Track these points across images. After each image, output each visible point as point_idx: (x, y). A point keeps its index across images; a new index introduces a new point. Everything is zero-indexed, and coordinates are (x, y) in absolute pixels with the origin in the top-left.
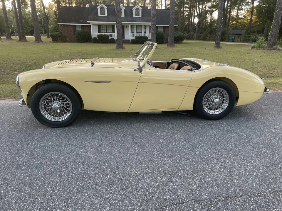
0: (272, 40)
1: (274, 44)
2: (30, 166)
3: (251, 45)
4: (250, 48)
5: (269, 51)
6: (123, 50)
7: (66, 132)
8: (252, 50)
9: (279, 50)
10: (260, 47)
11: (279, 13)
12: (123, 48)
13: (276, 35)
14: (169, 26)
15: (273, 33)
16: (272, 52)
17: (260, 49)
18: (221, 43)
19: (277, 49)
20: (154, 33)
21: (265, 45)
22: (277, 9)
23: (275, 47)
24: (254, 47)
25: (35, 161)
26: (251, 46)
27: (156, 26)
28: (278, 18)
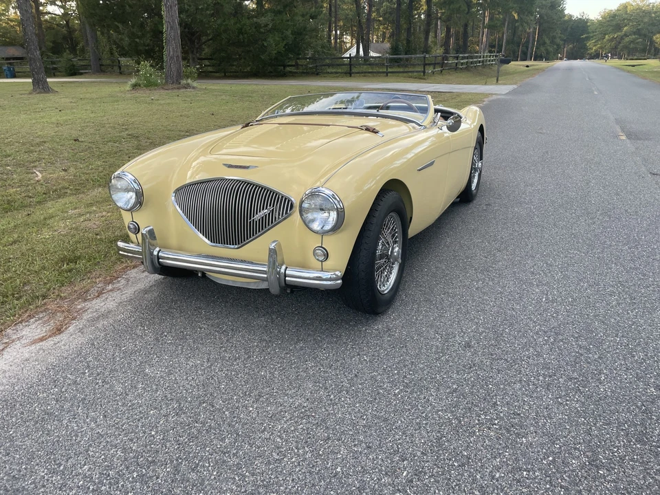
0: (174, 68)
1: (180, 76)
4: (128, 87)
5: (177, 92)
8: (133, 92)
9: (194, 88)
10: (150, 85)
11: (173, 9)
13: (178, 56)
15: (171, 53)
17: (155, 89)
18: (48, 80)
19: (187, 86)
24: (135, 86)
26: (130, 83)
28: (173, 21)
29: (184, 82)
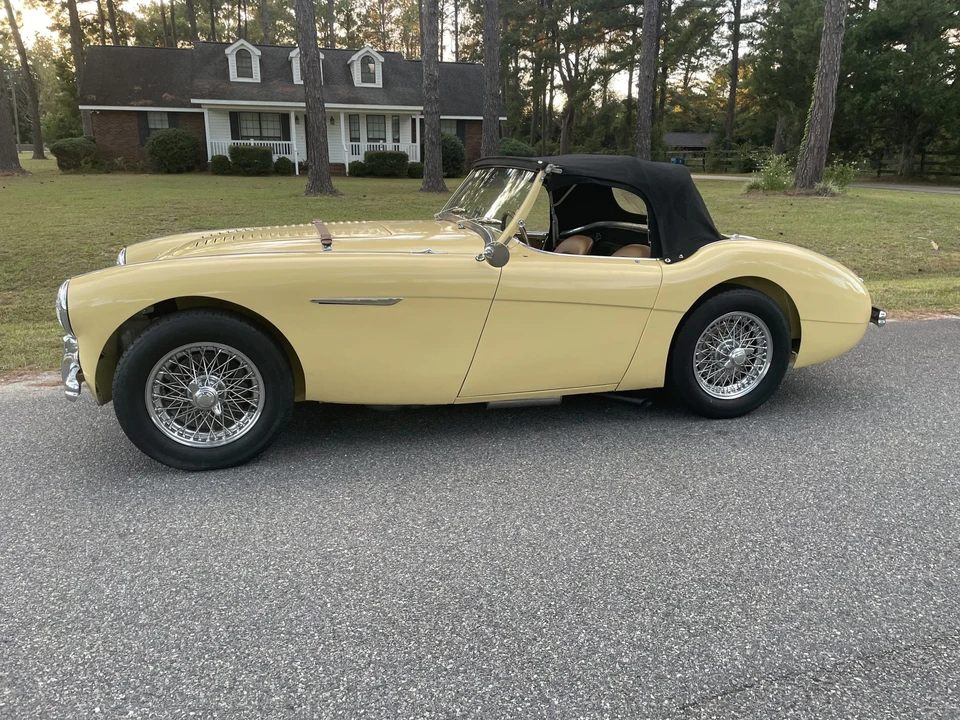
0: (810, 164)
1: (817, 176)
2: (166, 611)
3: (743, 182)
4: (743, 189)
5: (803, 200)
6: (330, 197)
7: (248, 485)
8: (751, 196)
9: (833, 195)
10: (773, 187)
11: (829, 78)
12: (334, 192)
13: (821, 148)
14: (481, 118)
15: (812, 143)
16: (813, 200)
17: (774, 194)
19: (825, 191)
20: (434, 140)
21: (788, 180)
22: (824, 66)
23: (822, 185)
24: (754, 187)
25: (177, 592)
26: (747, 184)
27: (442, 117)
28: (826, 96)
29: (820, 185)
